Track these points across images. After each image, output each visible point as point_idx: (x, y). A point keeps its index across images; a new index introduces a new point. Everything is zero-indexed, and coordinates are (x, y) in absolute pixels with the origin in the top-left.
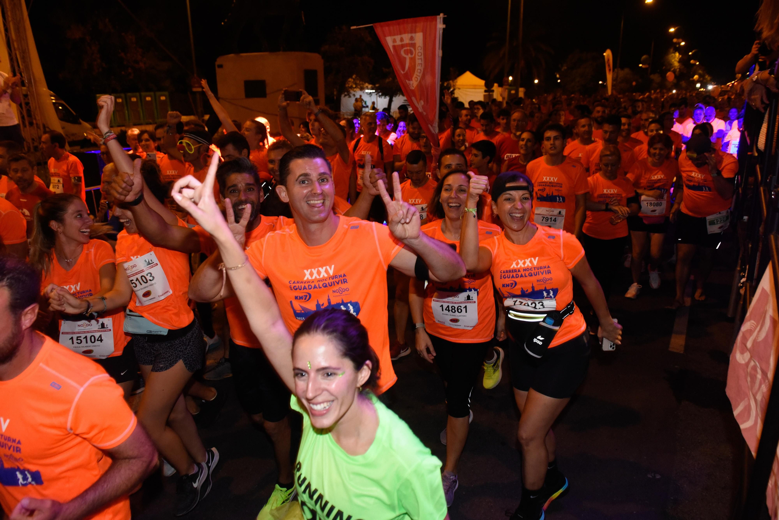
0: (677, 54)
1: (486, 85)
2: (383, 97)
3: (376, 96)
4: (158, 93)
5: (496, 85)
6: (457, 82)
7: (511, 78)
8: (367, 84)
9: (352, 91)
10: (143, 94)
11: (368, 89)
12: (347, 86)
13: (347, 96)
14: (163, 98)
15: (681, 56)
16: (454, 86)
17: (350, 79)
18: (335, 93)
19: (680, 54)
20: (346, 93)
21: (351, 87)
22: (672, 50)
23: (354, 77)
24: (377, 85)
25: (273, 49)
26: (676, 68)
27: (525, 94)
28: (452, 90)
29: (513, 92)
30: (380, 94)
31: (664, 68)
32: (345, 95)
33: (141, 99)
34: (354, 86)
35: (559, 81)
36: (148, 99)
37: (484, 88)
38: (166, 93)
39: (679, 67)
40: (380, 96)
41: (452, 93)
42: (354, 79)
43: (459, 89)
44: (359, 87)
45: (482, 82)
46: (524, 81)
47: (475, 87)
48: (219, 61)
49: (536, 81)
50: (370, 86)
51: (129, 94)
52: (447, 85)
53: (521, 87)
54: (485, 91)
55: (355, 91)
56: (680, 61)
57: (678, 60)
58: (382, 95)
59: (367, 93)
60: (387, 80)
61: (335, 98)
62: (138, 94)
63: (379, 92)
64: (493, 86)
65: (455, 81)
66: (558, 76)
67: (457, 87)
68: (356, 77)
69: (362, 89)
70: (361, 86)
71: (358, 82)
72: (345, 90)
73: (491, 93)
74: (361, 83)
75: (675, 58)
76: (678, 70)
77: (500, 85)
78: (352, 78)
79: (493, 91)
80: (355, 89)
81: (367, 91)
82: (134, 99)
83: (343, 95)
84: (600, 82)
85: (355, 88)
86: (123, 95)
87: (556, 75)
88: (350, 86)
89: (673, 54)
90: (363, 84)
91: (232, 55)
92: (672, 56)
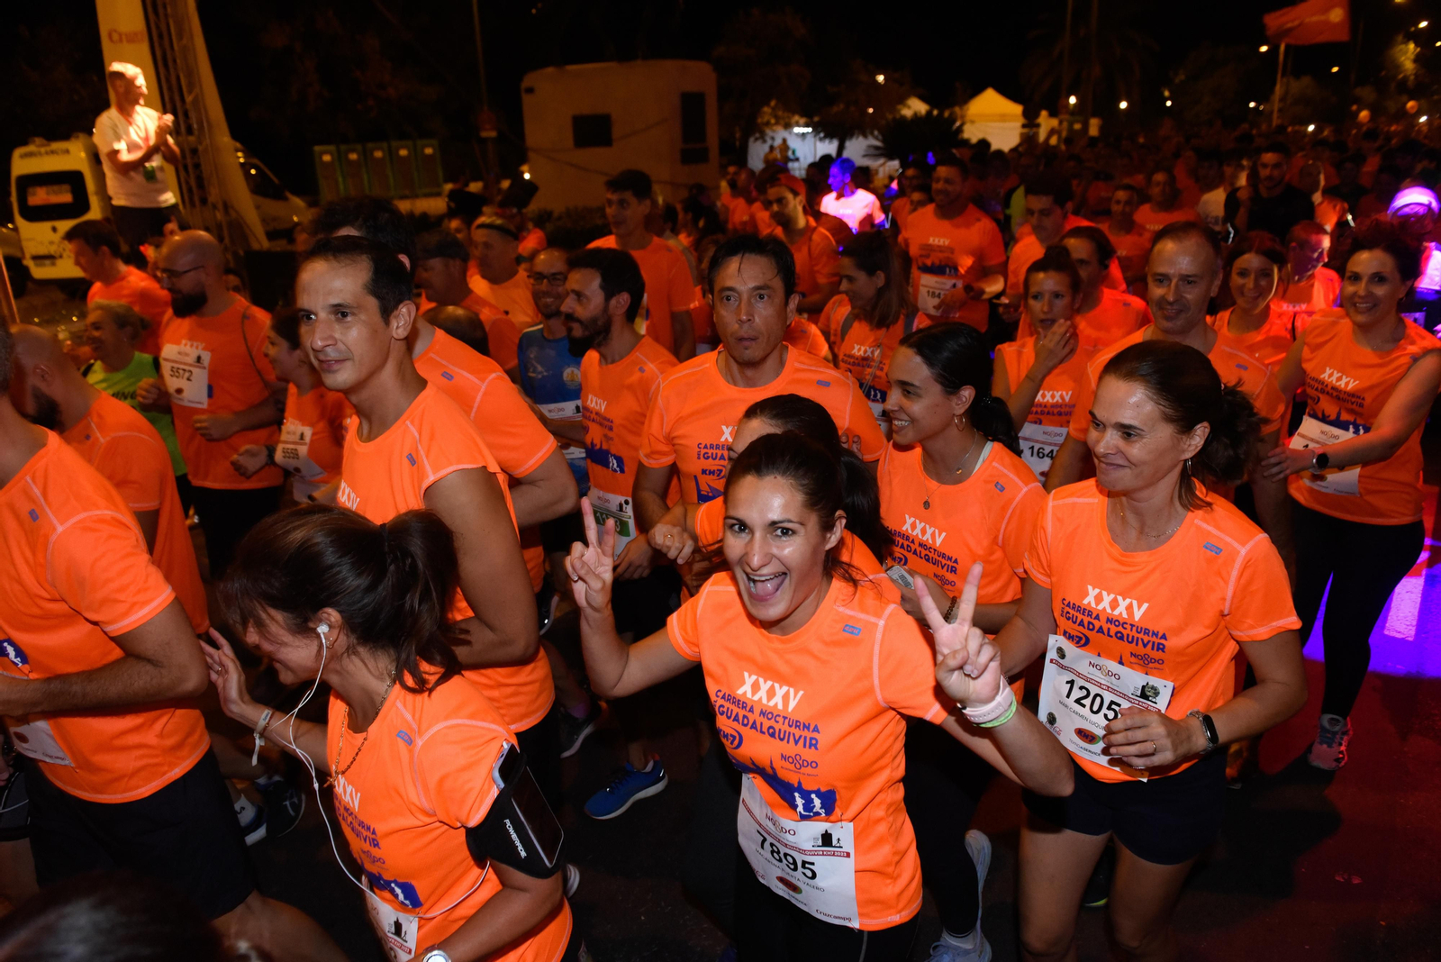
0: (1412, 46)
1: (1025, 114)
2: (827, 141)
3: (813, 139)
4: (419, 143)
5: (1044, 113)
6: (968, 109)
7: (1073, 100)
8: (796, 118)
9: (769, 132)
10: (394, 144)
11: (799, 126)
12: (759, 120)
13: (759, 143)
14: (429, 151)
15: (1419, 49)
16: (963, 117)
17: (766, 109)
18: (738, 135)
19: (1417, 45)
20: (757, 135)
21: (768, 124)
22: (1400, 38)
23: (773, 103)
24: (816, 119)
25: (625, 54)
26: (1409, 73)
27: (1101, 129)
28: (958, 124)
29: (1077, 126)
30: (822, 135)
31: (1383, 73)
32: (756, 139)
33: (392, 153)
34: (773, 121)
35: (1169, 103)
36: (403, 152)
37: (1022, 121)
38: (435, 142)
39: (1414, 72)
40: (821, 139)
41: (960, 130)
42: (773, 109)
43: (973, 122)
44: (782, 122)
45: (1017, 109)
46: (1099, 104)
47: (1003, 118)
48: (527, 81)
49: (1123, 105)
50: (802, 121)
51: (370, 145)
52: (951, 115)
53: (1094, 115)
54: (1024, 126)
55: (774, 131)
56: (1417, 60)
57: (1412, 57)
58: (825, 137)
59: (797, 135)
60: (835, 109)
61: (738, 143)
62: (385, 145)
63: (819, 132)
64: (1037, 115)
65: (965, 107)
66: (1167, 94)
67: (968, 118)
68: (776, 105)
69: (788, 126)
70: (787, 120)
71: (780, 113)
72: (755, 129)
73: (1034, 130)
74: (786, 114)
75: (1406, 52)
76: (1412, 77)
77: (1053, 114)
78: (768, 105)
79: (1038, 126)
80: (774, 128)
81: (797, 130)
82: (378, 154)
83: (752, 140)
84: (1252, 105)
85: (777, 123)
86: (359, 147)
87: (1162, 94)
88: (766, 119)
89: (1403, 46)
90: (789, 118)
91: (550, 70)
92: (1401, 50)
